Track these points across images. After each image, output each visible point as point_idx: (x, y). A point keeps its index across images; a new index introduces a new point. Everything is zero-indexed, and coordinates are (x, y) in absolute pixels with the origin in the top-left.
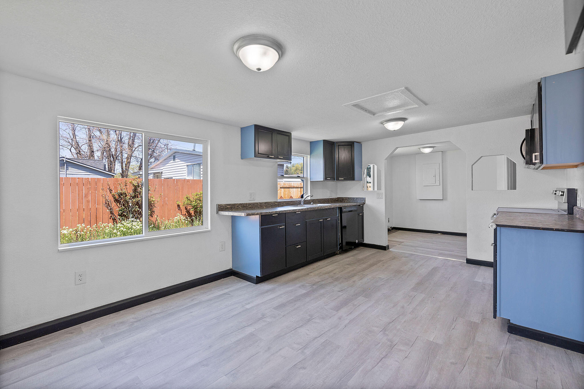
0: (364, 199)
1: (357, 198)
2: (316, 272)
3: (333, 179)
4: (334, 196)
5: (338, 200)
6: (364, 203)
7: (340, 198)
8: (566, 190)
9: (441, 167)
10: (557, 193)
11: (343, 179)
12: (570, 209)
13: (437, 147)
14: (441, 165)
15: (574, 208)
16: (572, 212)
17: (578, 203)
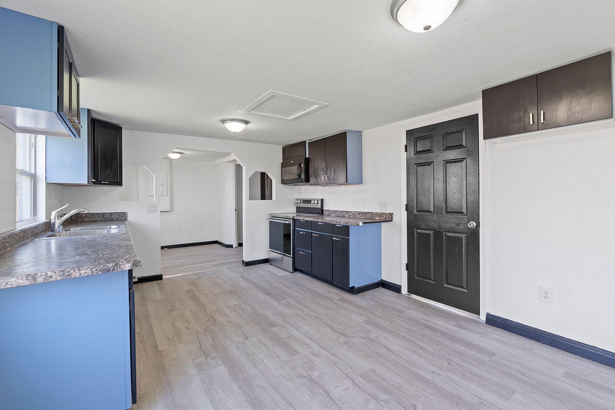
0: (124, 214)
6: (126, 220)
8: (320, 199)
9: (168, 176)
10: (313, 202)
11: (108, 183)
12: (321, 212)
13: (186, 154)
14: (168, 173)
15: (324, 211)
16: (322, 214)
17: (325, 208)
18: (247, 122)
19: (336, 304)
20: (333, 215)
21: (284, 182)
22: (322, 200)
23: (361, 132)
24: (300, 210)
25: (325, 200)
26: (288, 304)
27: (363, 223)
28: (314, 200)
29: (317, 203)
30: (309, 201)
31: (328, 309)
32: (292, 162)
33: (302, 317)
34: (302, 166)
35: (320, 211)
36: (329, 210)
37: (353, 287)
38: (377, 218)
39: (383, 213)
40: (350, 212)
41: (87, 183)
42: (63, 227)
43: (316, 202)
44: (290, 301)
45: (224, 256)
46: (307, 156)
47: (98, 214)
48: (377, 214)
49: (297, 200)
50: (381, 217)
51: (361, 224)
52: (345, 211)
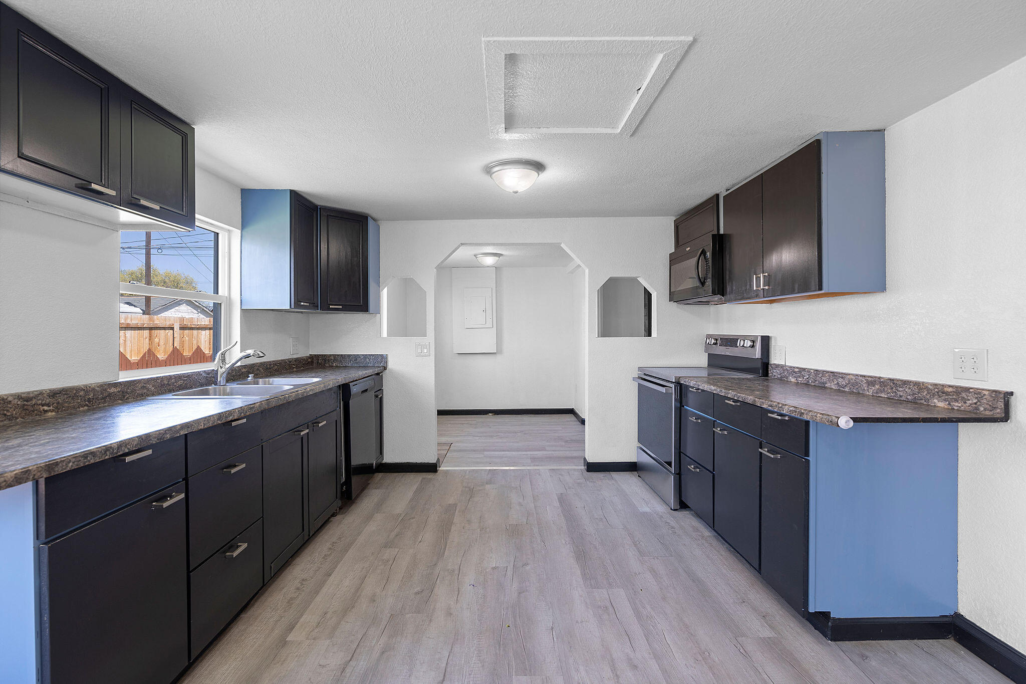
0: (383, 358)
1: (365, 356)
2: (309, 618)
3: (314, 306)
4: (303, 353)
5: (312, 362)
6: (385, 368)
7: (317, 356)
8: (759, 338)
9: (494, 295)
10: (740, 343)
11: (341, 307)
12: (763, 368)
13: (506, 256)
14: (494, 291)
15: (770, 367)
16: (766, 373)
17: (776, 359)
18: (539, 167)
19: (746, 655)
20: (793, 380)
21: (674, 297)
22: (766, 340)
23: (881, 132)
24: (715, 361)
25: (776, 338)
26: (608, 604)
27: (855, 420)
28: (745, 338)
29: (753, 346)
30: (731, 341)
31: (710, 668)
32: (689, 248)
33: (614, 669)
34: (708, 254)
35: (759, 365)
36: (782, 366)
37: (826, 615)
38: (941, 404)
39: (967, 389)
40: (843, 375)
41: (289, 308)
42: (254, 376)
43: (748, 343)
44: (621, 596)
45: (567, 441)
46: (722, 232)
47: (349, 356)
48: (940, 391)
49: (709, 336)
50: (956, 401)
51: (845, 422)
52: (828, 372)
